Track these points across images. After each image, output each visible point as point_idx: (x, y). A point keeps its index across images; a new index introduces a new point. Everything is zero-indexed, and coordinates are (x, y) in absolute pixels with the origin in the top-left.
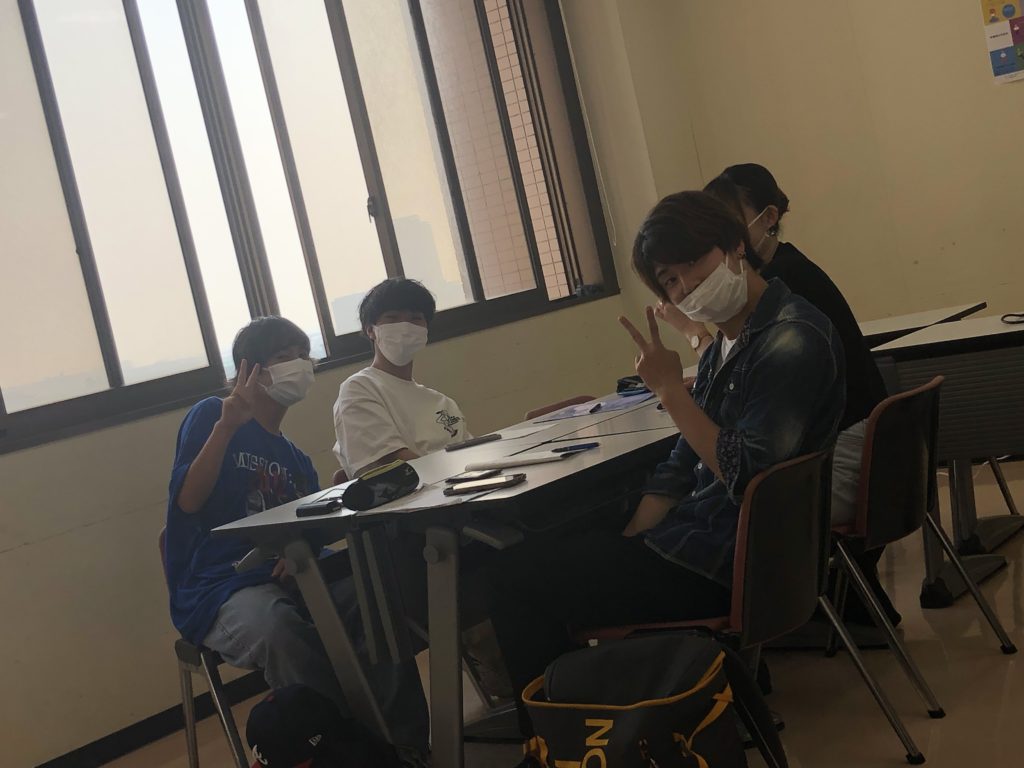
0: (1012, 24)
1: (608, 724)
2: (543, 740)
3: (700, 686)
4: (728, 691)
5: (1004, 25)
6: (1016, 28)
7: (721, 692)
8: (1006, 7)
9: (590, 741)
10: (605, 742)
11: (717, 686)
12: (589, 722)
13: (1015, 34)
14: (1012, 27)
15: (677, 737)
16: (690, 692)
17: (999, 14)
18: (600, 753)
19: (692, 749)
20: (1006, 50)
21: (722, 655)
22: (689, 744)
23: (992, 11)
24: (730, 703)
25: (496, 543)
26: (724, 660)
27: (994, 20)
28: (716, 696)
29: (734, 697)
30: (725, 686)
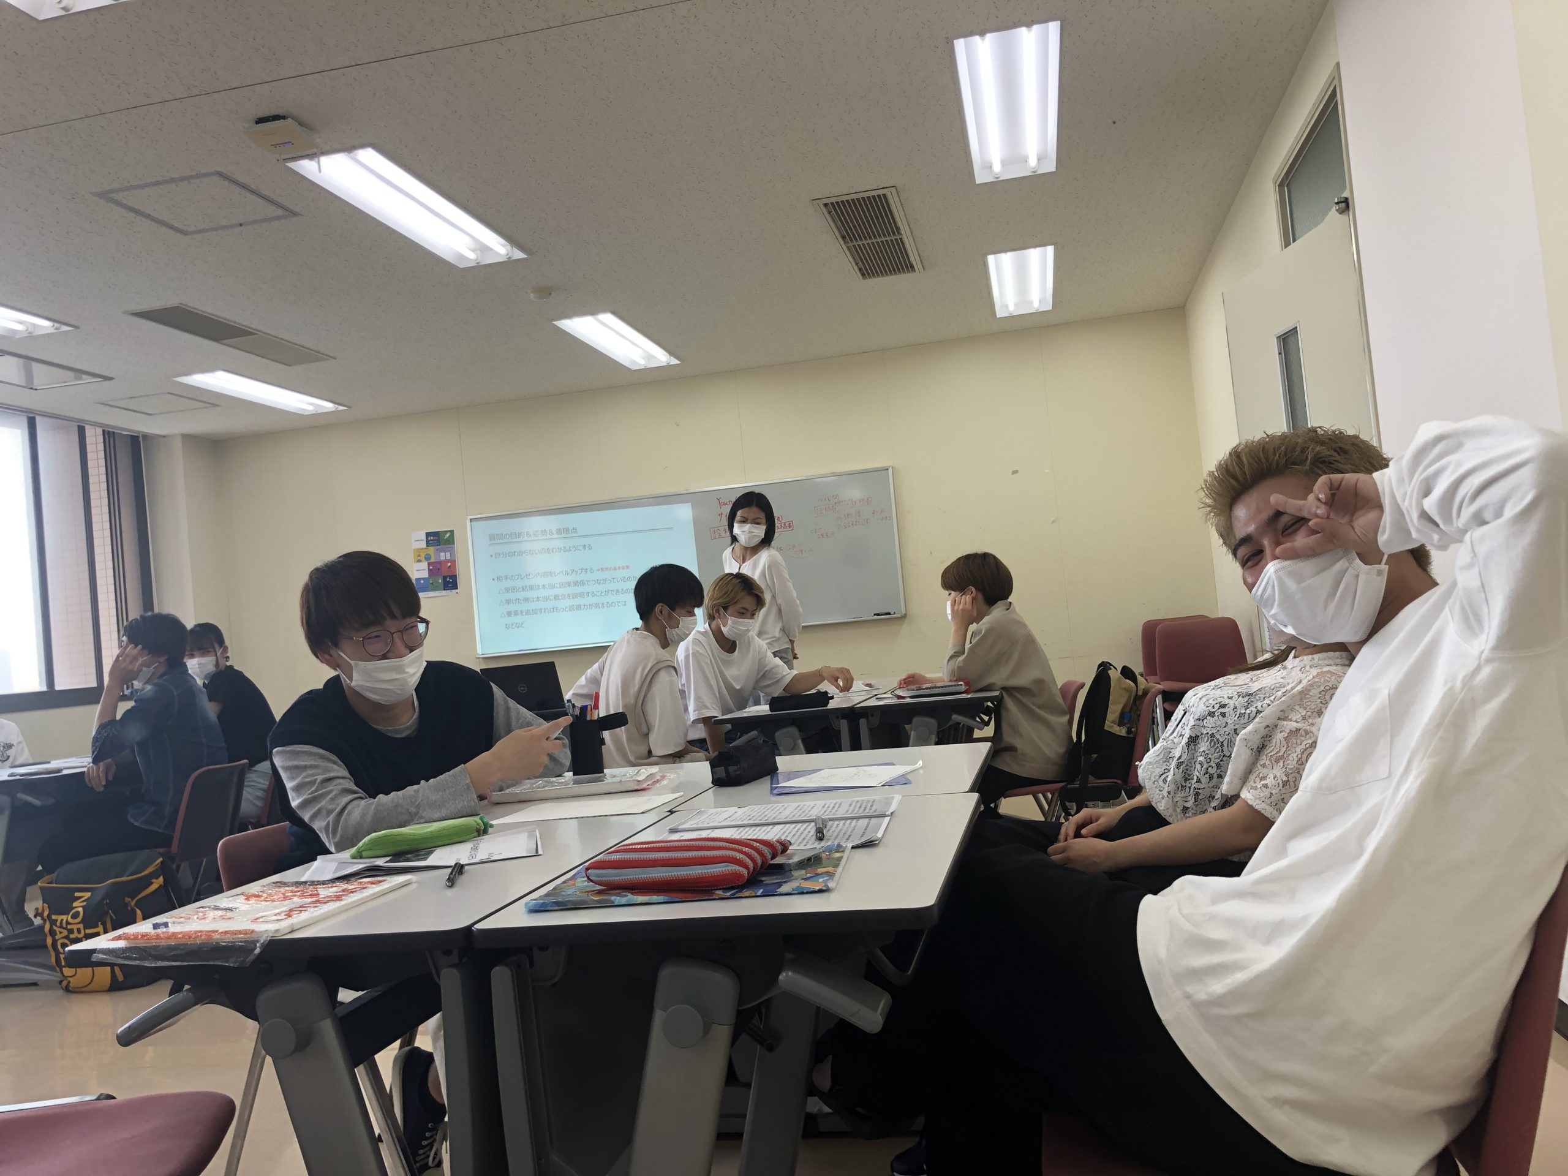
0: (429, 564)
1: (88, 895)
2: (47, 905)
3: (143, 874)
4: (161, 879)
5: (424, 565)
6: (431, 568)
7: (157, 878)
8: (427, 555)
9: (75, 904)
10: (85, 903)
11: (154, 875)
12: (77, 894)
13: (430, 570)
14: (429, 566)
15: (127, 900)
16: (139, 875)
17: (422, 558)
18: (80, 909)
19: (135, 905)
20: (424, 579)
21: (161, 859)
22: (133, 903)
23: (419, 556)
24: (161, 885)
25: (37, 803)
26: (162, 862)
27: (419, 561)
28: (153, 880)
29: (164, 882)
30: (160, 876)
